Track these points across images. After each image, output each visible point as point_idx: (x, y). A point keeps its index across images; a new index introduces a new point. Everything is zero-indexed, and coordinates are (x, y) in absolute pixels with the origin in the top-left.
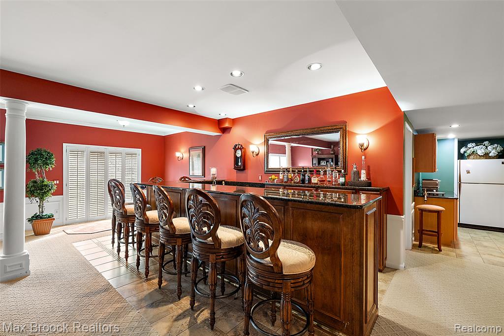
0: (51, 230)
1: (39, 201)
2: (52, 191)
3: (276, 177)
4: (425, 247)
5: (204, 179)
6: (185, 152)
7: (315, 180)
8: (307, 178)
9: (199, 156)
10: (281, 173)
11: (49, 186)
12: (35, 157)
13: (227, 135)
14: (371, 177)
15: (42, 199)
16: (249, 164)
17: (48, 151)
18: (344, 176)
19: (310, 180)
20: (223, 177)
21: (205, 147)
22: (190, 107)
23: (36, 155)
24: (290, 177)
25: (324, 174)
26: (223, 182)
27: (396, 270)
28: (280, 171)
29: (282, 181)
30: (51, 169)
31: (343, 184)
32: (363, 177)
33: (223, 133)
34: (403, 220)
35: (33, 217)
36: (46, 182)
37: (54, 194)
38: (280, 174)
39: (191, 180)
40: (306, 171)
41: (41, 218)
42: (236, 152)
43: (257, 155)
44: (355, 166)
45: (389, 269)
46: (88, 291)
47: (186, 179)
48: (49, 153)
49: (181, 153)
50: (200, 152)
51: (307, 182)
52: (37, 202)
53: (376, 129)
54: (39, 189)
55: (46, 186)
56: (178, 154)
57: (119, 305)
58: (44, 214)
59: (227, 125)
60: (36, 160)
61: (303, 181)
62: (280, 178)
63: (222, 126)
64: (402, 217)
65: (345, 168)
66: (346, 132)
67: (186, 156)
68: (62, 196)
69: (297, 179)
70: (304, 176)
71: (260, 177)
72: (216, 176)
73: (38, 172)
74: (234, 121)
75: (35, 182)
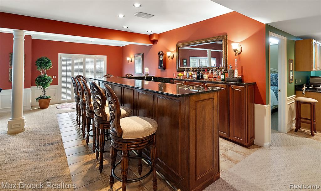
0: (49, 106)
1: (43, 88)
2: (50, 82)
3: (182, 75)
4: (302, 132)
5: (143, 75)
6: (133, 58)
7: (205, 77)
8: (200, 75)
9: (140, 59)
10: (185, 71)
11: (48, 79)
12: (40, 62)
13: (155, 45)
14: (244, 74)
15: (44, 87)
16: (168, 65)
17: (48, 58)
18: (224, 74)
19: (202, 76)
20: (153, 74)
21: (143, 53)
22: (125, 28)
23: (41, 61)
24: (190, 74)
25: (211, 72)
26: (152, 78)
27: (261, 147)
28: (184, 70)
29: (186, 77)
30: (49, 69)
31: (224, 80)
32: (236, 75)
33: (153, 44)
34: (266, 108)
35: (39, 97)
36: (47, 77)
37: (51, 84)
38: (185, 73)
39: (133, 76)
40: (200, 70)
41: (43, 98)
42: (159, 57)
43: (172, 58)
44: (231, 67)
45: (255, 146)
46: (48, 142)
47: (130, 75)
48: (48, 59)
49: (130, 58)
50: (140, 57)
51: (200, 78)
52: (42, 89)
53: (247, 38)
54: (43, 81)
55: (46, 79)
56: (128, 59)
57: (58, 152)
58: (45, 96)
59: (154, 38)
60: (41, 64)
61: (198, 77)
62: (185, 75)
63: (152, 39)
64: (265, 106)
65: (226, 68)
66: (226, 41)
67: (133, 59)
68: (57, 86)
69: (195, 76)
70: (199, 73)
71: (174, 74)
72: (148, 73)
73: (42, 70)
74: (160, 35)
75: (41, 77)
